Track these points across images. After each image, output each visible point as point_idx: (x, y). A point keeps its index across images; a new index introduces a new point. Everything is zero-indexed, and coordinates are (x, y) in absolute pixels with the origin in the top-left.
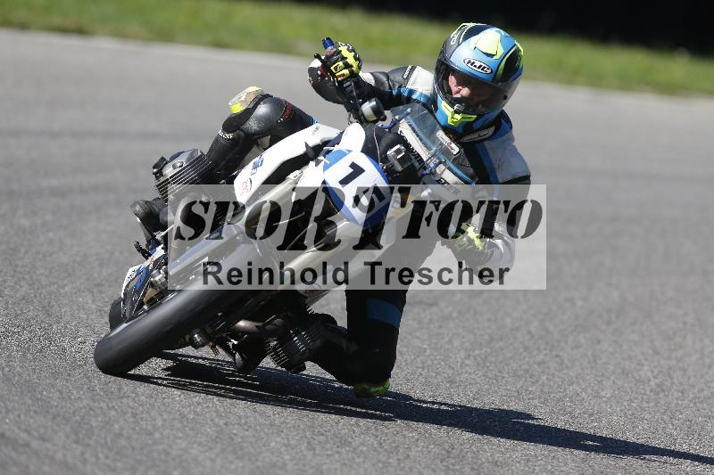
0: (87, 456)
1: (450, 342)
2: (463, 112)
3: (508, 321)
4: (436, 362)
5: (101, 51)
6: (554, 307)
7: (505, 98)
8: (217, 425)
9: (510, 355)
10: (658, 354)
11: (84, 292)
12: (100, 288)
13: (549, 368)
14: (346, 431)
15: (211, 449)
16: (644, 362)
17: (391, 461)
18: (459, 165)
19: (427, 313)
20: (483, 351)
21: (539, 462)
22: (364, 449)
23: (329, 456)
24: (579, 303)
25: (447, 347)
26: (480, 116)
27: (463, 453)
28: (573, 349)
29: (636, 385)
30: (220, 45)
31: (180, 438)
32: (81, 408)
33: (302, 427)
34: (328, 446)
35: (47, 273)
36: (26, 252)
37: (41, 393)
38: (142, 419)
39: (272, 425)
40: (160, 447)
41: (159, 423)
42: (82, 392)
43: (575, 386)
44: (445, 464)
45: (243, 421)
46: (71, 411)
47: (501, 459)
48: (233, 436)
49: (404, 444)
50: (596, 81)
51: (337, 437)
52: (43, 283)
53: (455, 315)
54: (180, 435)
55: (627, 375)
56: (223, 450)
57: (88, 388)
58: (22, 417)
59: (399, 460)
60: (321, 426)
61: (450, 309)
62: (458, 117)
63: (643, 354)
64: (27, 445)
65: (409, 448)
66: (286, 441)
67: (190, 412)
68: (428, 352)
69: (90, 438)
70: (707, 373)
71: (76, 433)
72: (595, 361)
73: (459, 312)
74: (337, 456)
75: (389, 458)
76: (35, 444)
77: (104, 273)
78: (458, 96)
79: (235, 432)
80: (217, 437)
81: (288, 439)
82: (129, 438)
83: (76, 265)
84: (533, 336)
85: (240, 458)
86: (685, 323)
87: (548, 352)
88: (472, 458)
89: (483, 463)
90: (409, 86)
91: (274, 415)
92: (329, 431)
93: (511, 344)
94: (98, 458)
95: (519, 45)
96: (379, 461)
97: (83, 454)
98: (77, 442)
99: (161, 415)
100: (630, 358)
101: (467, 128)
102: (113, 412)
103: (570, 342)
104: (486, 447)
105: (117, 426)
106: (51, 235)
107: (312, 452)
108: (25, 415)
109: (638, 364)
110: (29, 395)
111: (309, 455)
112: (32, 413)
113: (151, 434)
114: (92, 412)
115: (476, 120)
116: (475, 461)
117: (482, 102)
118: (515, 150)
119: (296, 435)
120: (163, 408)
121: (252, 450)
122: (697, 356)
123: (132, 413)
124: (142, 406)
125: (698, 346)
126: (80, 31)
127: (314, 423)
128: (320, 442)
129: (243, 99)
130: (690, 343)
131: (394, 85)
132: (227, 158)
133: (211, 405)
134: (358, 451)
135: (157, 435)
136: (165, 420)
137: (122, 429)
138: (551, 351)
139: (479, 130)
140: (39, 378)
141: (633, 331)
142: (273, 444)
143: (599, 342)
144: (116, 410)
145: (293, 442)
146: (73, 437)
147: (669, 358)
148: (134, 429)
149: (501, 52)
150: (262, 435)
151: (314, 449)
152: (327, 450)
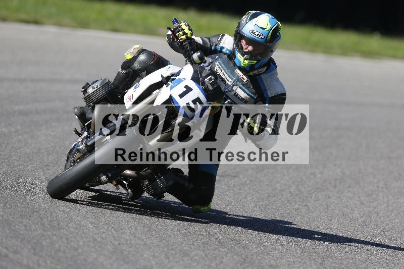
0: (41, 262)
1: (246, 197)
2: (249, 60)
3: (278, 186)
4: (237, 209)
5: (48, 33)
6: (304, 178)
7: (272, 51)
8: (114, 245)
9: (279, 205)
10: (363, 204)
11: (38, 169)
12: (47, 167)
13: (301, 212)
14: (187, 248)
15: (110, 258)
16: (355, 209)
17: (212, 264)
18: (248, 88)
19: (233, 181)
20: (264, 203)
21: (296, 265)
22: (197, 258)
23: (177, 262)
24: (319, 176)
25: (244, 200)
26: (258, 61)
27: (253, 260)
28: (315, 201)
29: (350, 221)
30: (115, 30)
31: (93, 252)
32: (37, 235)
33: (162, 245)
34: (177, 256)
35: (18, 158)
36: (6, 147)
37: (14, 226)
38: (71, 241)
39: (145, 244)
40: (82, 257)
41: (81, 243)
42: (37, 226)
43: (316, 223)
44: (243, 266)
45: (129, 242)
46: (32, 237)
47: (274, 264)
48: (123, 251)
49: (219, 255)
50: (328, 50)
51: (182, 251)
52: (16, 164)
53: (248, 182)
54: (93, 250)
55: (346, 216)
56: (117, 259)
57: (41, 224)
58: (4, 240)
59: (217, 264)
60: (173, 245)
61: (246, 179)
62: (246, 62)
63: (355, 204)
64: (6, 256)
65: (222, 258)
66: (153, 254)
67: (99, 237)
68: (233, 203)
69: (42, 252)
70: (391, 215)
71: (34, 249)
72: (327, 208)
73: (251, 181)
74: (182, 262)
75: (211, 263)
76: (11, 255)
77: (50, 159)
78: (247, 50)
79: (124, 248)
80: (114, 252)
81: (154, 253)
82: (64, 252)
83: (34, 154)
84: (292, 194)
85: (127, 263)
86: (378, 187)
87: (301, 203)
88: (258, 263)
89: (264, 266)
90: (221, 45)
91: (146, 238)
92: (177, 248)
93: (280, 199)
94: (46, 263)
95: (279, 23)
96: (205, 265)
97: (38, 261)
98: (35, 254)
99: (82, 239)
100: (347, 206)
101: (252, 67)
102: (55, 238)
103: (313, 198)
104: (266, 257)
105: (57, 245)
106: (20, 137)
107: (167, 260)
108: (5, 239)
109: (352, 210)
110: (8, 228)
111: (166, 261)
112: (9, 238)
113: (77, 250)
114: (43, 237)
115: (256, 63)
116: (260, 264)
117: (259, 54)
118: (278, 79)
119: (159, 250)
120: (83, 235)
121: (134, 259)
122: (385, 205)
123: (66, 238)
124: (72, 233)
125: (385, 200)
126: (36, 22)
127: (168, 243)
128: (172, 254)
129: (132, 51)
130: (381, 198)
131: (213, 44)
132: (123, 84)
133: (110, 233)
134: (193, 259)
135: (80, 251)
136: (84, 242)
137: (60, 247)
138: (303, 202)
139: (258, 68)
140: (13, 218)
141: (349, 191)
142: (145, 255)
143: (329, 198)
144: (56, 236)
145: (156, 254)
146: (33, 251)
147: (369, 207)
148: (67, 247)
149: (269, 27)
150: (140, 250)
151: (168, 258)
152: (176, 258)
